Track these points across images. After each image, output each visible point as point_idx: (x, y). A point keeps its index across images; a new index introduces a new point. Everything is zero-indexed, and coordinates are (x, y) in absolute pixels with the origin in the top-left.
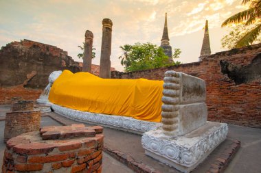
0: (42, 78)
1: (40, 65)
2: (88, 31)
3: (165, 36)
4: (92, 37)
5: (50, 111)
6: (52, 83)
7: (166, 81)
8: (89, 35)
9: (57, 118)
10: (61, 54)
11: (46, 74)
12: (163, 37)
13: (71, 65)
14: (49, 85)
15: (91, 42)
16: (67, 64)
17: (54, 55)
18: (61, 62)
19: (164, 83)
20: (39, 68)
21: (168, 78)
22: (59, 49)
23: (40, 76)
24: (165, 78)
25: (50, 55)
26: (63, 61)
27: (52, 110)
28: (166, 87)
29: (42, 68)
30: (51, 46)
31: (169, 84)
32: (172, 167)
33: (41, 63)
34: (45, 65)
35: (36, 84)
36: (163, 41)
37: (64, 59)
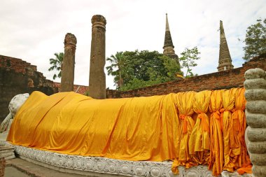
2: (69, 34)
4: (76, 42)
5: (14, 156)
6: (15, 112)
8: (70, 41)
9: (25, 167)
10: (27, 70)
11: (5, 99)
13: (41, 85)
14: (9, 115)
15: (74, 49)
16: (36, 84)
17: (17, 71)
18: (27, 82)
25: (12, 71)
26: (29, 79)
27: (17, 155)
30: (14, 59)
36: (166, 48)
37: (31, 77)
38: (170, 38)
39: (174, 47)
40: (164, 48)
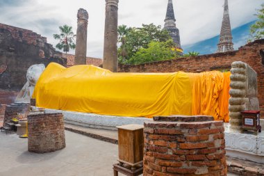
0: (14, 74)
1: (10, 56)
2: (82, 9)
3: (170, 14)
4: (87, 17)
7: (235, 72)
8: (83, 16)
10: (38, 41)
11: (21, 69)
12: (167, 16)
13: (51, 56)
14: (27, 84)
15: (86, 24)
16: (47, 54)
17: (29, 42)
18: (38, 53)
19: (231, 75)
20: (10, 60)
21: (236, 69)
22: (35, 34)
23: (12, 72)
24: (232, 69)
25: (24, 42)
26: (41, 50)
28: (234, 79)
29: (14, 60)
30: (25, 30)
31: (237, 75)
32: (247, 160)
33: (12, 53)
34: (18, 57)
35: (6, 83)
36: (167, 21)
37: (42, 48)
38: (172, 11)
39: (175, 20)
40: (165, 21)
